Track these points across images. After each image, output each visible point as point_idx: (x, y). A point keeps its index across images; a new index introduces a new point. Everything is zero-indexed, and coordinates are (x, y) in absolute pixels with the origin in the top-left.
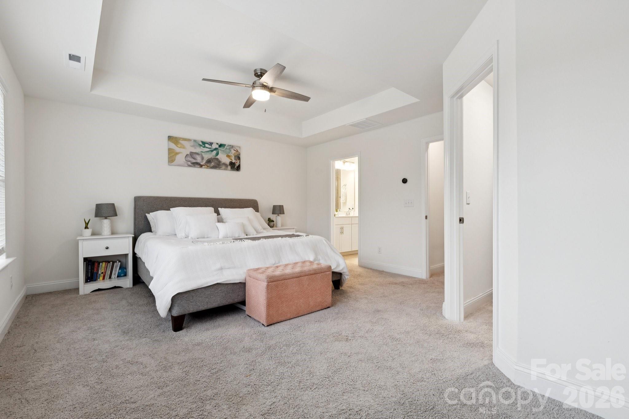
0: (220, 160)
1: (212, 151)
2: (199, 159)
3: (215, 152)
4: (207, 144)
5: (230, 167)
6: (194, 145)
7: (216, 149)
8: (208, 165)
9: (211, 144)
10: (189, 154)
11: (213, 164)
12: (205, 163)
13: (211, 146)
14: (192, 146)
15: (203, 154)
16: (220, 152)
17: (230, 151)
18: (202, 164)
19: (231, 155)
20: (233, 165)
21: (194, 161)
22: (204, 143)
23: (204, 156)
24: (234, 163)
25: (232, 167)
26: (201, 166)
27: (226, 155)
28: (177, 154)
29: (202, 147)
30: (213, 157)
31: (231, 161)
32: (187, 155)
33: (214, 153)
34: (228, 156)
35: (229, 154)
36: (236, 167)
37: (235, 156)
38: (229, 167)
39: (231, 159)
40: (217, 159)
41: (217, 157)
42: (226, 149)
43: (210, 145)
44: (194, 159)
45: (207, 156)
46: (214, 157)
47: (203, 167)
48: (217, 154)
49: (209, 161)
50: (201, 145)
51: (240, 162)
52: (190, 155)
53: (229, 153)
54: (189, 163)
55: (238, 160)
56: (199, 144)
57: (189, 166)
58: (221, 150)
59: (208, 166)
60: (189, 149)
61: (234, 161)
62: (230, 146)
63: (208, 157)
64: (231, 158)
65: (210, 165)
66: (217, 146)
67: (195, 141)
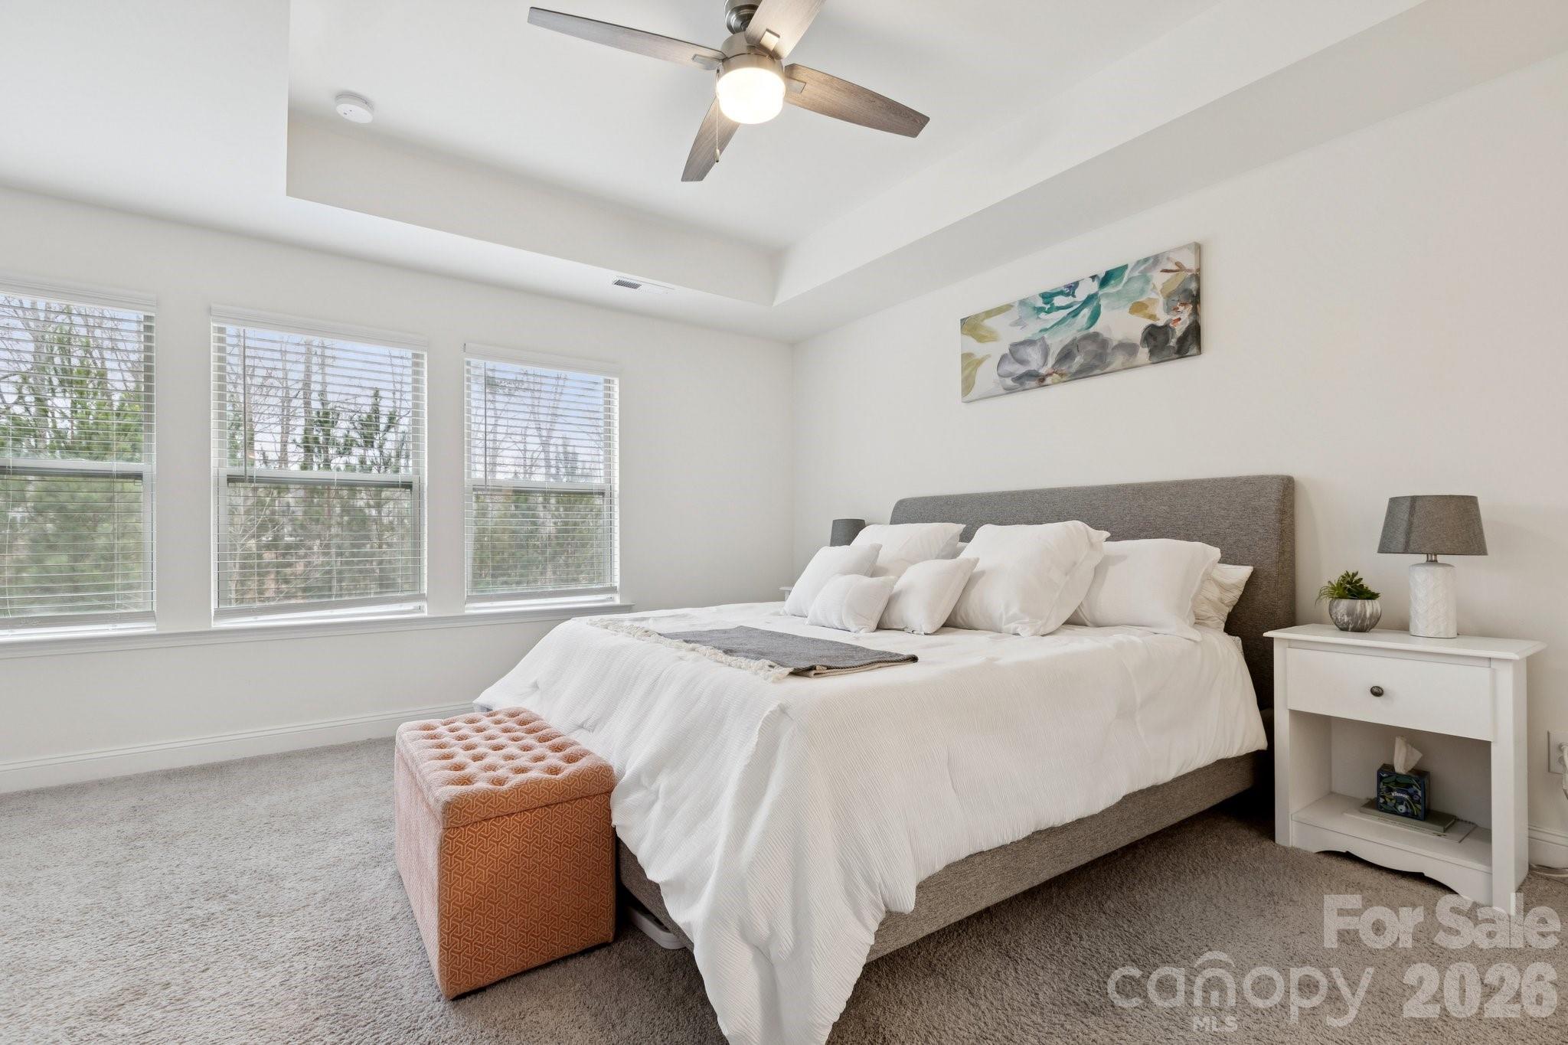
0: (1106, 335)
1: (1075, 314)
2: (1034, 359)
3: (1086, 312)
4: (1061, 293)
5: (1146, 350)
6: (1020, 318)
7: (1091, 298)
8: (1064, 368)
9: (1072, 288)
10: (1007, 352)
11: (1079, 360)
12: (1053, 366)
13: (1074, 296)
14: (1016, 324)
15: (1046, 336)
16: (1103, 302)
17: (1147, 281)
18: (1043, 371)
19: (1153, 296)
20: (1161, 338)
21: (1021, 370)
22: (1048, 297)
23: (1049, 342)
24: (1166, 326)
25: (1155, 346)
26: (1041, 380)
27: (1130, 305)
28: (980, 362)
29: (1043, 315)
30: (1079, 335)
31: (1150, 322)
32: (1003, 358)
33: (1084, 315)
34: (1138, 308)
35: (1143, 299)
36: (1173, 342)
37: (1169, 297)
38: (1144, 353)
39: (1152, 317)
40: (1096, 336)
41: (1092, 330)
42: (1130, 279)
43: (1068, 295)
44: (1022, 362)
45: (1057, 342)
46: (1085, 333)
47: (1049, 380)
48: (1095, 317)
49: (1066, 355)
50: (1040, 310)
51: (1196, 312)
52: (1010, 356)
53: (1142, 292)
54: (1009, 382)
55: (1181, 308)
56: (1035, 308)
57: (1010, 391)
58: (1107, 295)
59: (1062, 375)
60: (1007, 332)
61: (1162, 319)
62: (1146, 260)
63: (1061, 341)
64: (1150, 311)
65: (1069, 367)
66: (1093, 287)
67: (1023, 303)
